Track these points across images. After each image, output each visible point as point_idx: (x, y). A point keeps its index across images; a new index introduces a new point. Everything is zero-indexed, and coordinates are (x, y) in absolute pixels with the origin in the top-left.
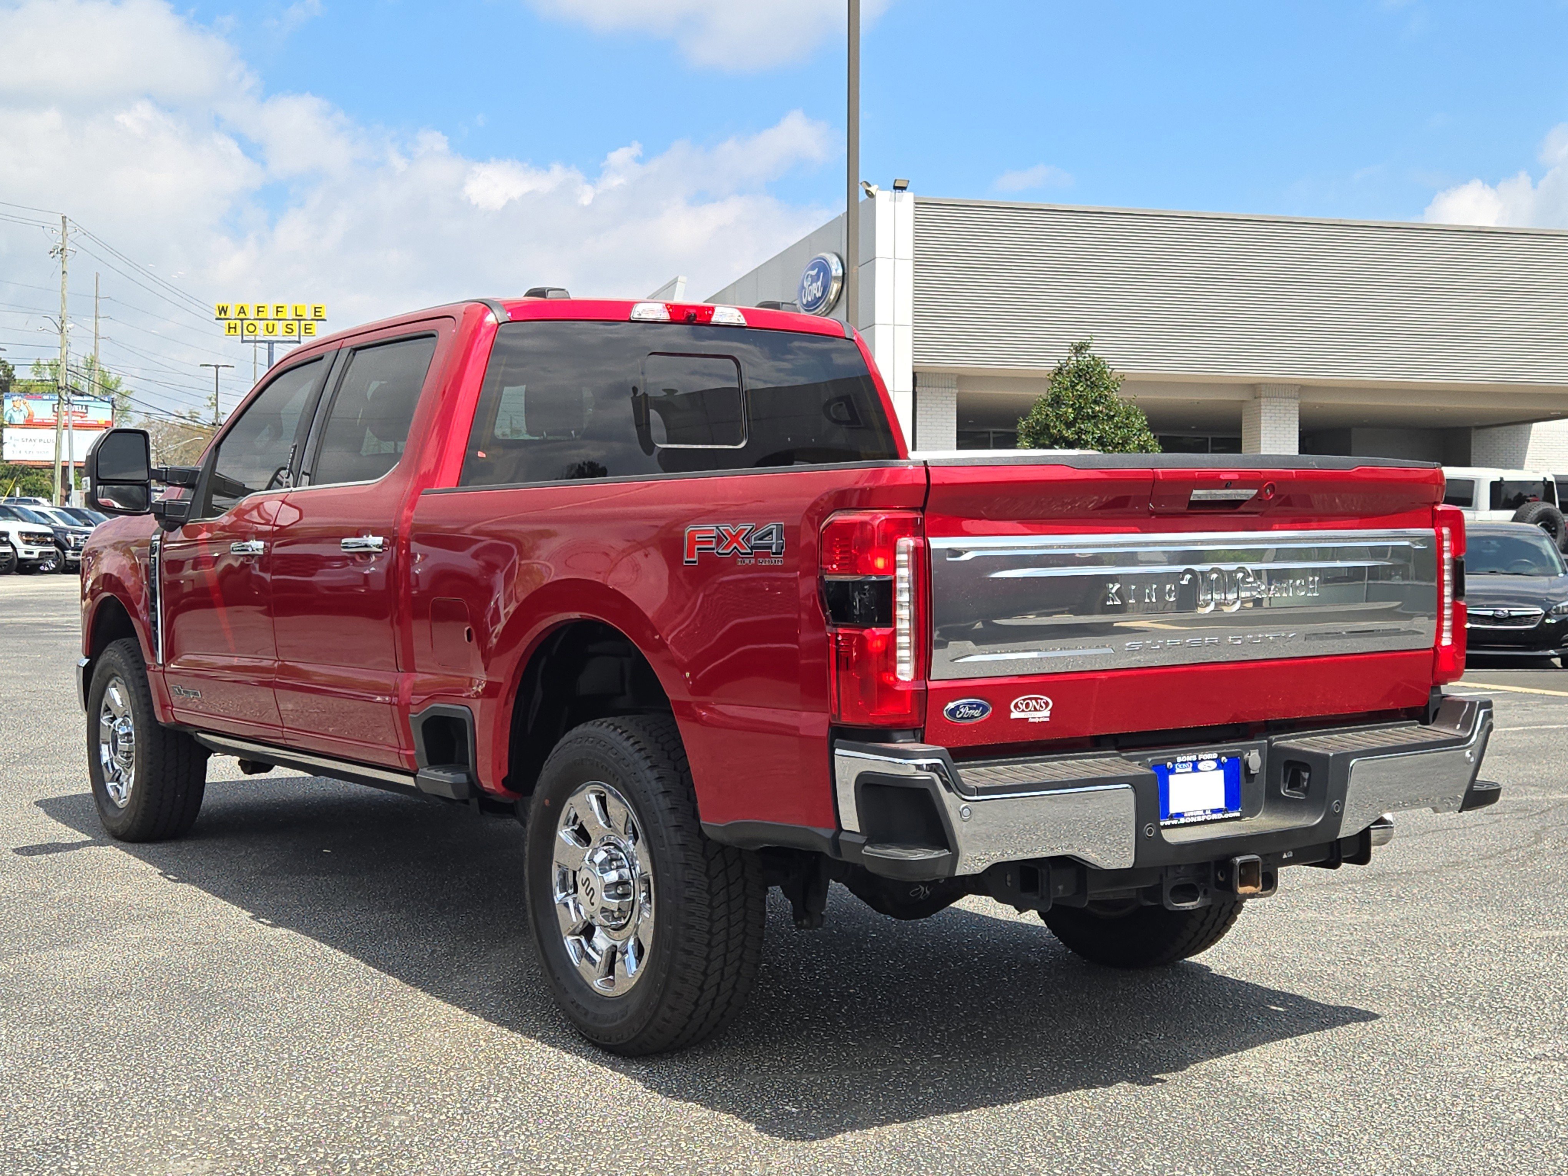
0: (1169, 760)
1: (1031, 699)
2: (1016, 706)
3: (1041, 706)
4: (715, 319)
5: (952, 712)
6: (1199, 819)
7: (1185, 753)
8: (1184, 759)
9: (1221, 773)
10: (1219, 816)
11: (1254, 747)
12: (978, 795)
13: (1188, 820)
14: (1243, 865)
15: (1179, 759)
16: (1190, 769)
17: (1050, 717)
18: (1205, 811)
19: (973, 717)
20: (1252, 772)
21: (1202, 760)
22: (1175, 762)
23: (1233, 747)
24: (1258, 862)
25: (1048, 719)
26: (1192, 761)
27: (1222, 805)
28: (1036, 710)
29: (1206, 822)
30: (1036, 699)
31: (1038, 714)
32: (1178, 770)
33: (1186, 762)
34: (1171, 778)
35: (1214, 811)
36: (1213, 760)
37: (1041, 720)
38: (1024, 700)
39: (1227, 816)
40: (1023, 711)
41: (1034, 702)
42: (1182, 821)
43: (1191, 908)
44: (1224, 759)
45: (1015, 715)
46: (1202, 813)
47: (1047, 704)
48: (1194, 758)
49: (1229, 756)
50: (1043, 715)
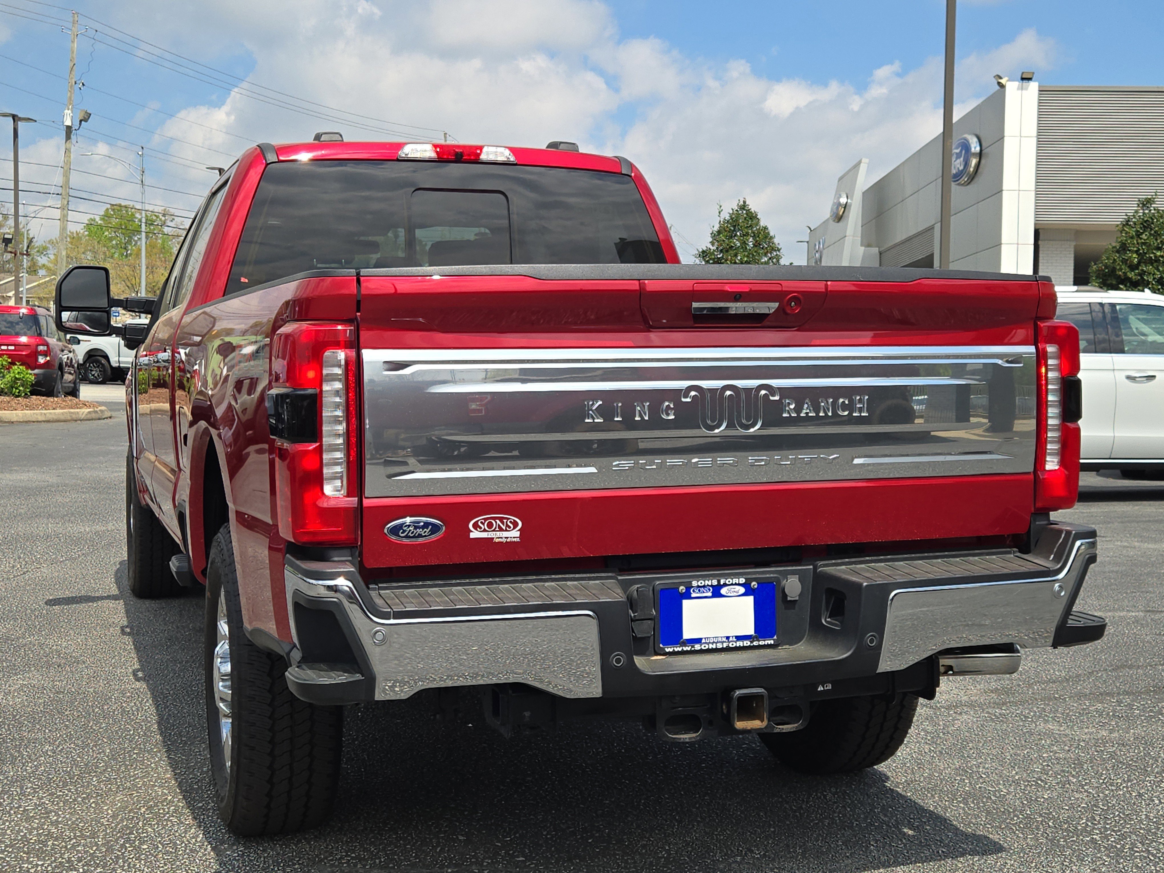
0: (681, 584)
1: (495, 519)
2: (476, 526)
3: (507, 526)
4: (483, 157)
5: (395, 530)
6: (720, 646)
7: (704, 577)
8: (701, 583)
9: (750, 600)
10: (747, 643)
11: (793, 573)
12: (394, 618)
13: (704, 647)
14: (741, 698)
15: (695, 583)
16: (710, 594)
17: (520, 537)
18: (728, 638)
19: (420, 536)
20: (789, 599)
21: (725, 585)
22: (689, 588)
23: (769, 572)
24: (762, 696)
25: (518, 540)
26: (712, 586)
27: (751, 631)
28: (501, 529)
29: (728, 649)
30: (501, 519)
31: (505, 534)
32: (693, 595)
33: (704, 586)
34: (686, 603)
35: (739, 638)
36: (739, 584)
37: (509, 540)
38: (485, 519)
39: (755, 643)
40: (485, 530)
41: (498, 521)
42: (697, 647)
43: (687, 740)
44: (754, 585)
45: (475, 534)
46: (724, 639)
47: (515, 524)
48: (715, 582)
49: (760, 582)
50: (514, 534)
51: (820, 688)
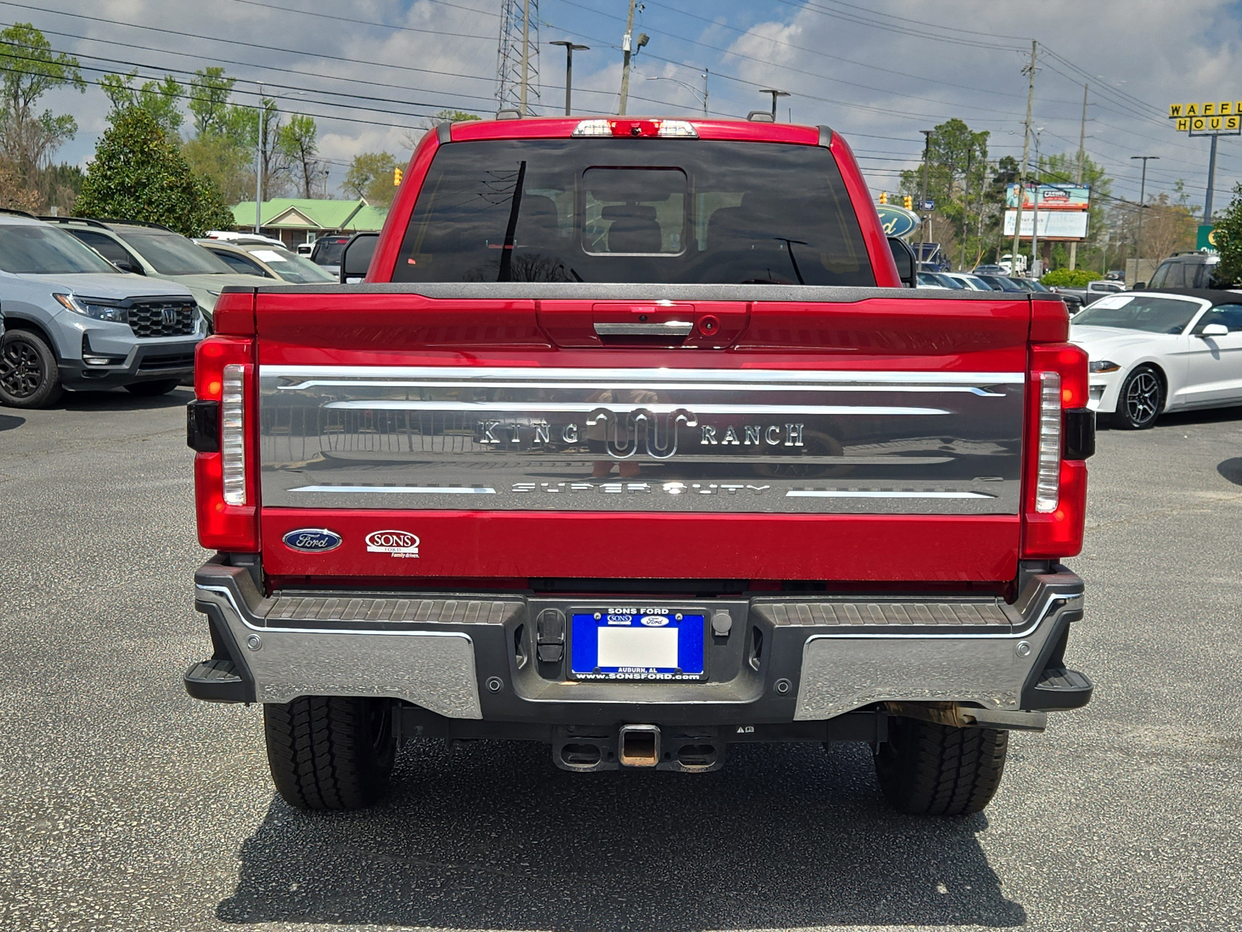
0: (596, 610)
1: (391, 534)
2: (372, 540)
3: (406, 542)
5: (293, 540)
6: (637, 677)
7: (622, 605)
8: (618, 611)
9: (674, 632)
10: (668, 676)
11: (724, 606)
12: (268, 626)
13: (620, 676)
14: (629, 734)
15: (611, 611)
16: (629, 623)
17: (419, 554)
18: (647, 669)
19: (316, 547)
20: (717, 634)
21: (646, 615)
22: (605, 614)
23: (697, 605)
24: (653, 734)
25: (417, 556)
26: (631, 615)
27: (674, 663)
28: (398, 545)
29: (646, 681)
31: (403, 550)
32: (610, 623)
33: (622, 614)
34: (601, 630)
35: (660, 670)
36: (662, 615)
37: (407, 556)
38: (382, 534)
39: (678, 677)
40: (382, 545)
41: (395, 537)
42: (612, 676)
43: (581, 771)
44: (679, 616)
45: (372, 548)
46: (644, 670)
47: (413, 541)
48: (634, 611)
49: (685, 614)
50: (413, 551)
51: (740, 731)
